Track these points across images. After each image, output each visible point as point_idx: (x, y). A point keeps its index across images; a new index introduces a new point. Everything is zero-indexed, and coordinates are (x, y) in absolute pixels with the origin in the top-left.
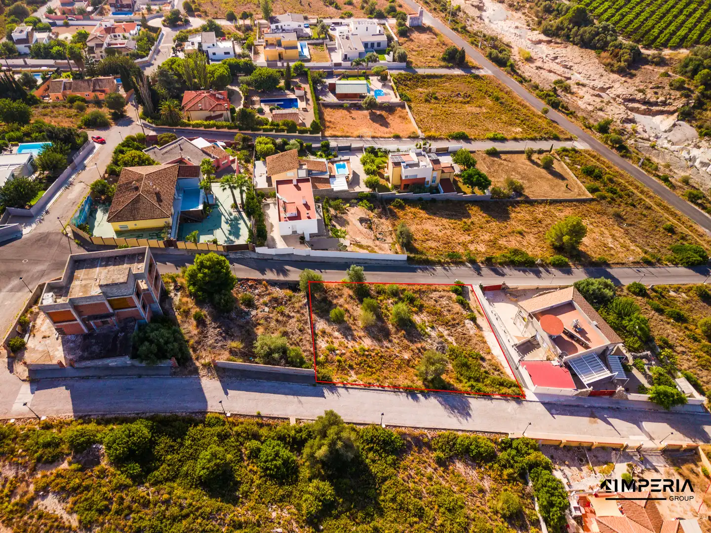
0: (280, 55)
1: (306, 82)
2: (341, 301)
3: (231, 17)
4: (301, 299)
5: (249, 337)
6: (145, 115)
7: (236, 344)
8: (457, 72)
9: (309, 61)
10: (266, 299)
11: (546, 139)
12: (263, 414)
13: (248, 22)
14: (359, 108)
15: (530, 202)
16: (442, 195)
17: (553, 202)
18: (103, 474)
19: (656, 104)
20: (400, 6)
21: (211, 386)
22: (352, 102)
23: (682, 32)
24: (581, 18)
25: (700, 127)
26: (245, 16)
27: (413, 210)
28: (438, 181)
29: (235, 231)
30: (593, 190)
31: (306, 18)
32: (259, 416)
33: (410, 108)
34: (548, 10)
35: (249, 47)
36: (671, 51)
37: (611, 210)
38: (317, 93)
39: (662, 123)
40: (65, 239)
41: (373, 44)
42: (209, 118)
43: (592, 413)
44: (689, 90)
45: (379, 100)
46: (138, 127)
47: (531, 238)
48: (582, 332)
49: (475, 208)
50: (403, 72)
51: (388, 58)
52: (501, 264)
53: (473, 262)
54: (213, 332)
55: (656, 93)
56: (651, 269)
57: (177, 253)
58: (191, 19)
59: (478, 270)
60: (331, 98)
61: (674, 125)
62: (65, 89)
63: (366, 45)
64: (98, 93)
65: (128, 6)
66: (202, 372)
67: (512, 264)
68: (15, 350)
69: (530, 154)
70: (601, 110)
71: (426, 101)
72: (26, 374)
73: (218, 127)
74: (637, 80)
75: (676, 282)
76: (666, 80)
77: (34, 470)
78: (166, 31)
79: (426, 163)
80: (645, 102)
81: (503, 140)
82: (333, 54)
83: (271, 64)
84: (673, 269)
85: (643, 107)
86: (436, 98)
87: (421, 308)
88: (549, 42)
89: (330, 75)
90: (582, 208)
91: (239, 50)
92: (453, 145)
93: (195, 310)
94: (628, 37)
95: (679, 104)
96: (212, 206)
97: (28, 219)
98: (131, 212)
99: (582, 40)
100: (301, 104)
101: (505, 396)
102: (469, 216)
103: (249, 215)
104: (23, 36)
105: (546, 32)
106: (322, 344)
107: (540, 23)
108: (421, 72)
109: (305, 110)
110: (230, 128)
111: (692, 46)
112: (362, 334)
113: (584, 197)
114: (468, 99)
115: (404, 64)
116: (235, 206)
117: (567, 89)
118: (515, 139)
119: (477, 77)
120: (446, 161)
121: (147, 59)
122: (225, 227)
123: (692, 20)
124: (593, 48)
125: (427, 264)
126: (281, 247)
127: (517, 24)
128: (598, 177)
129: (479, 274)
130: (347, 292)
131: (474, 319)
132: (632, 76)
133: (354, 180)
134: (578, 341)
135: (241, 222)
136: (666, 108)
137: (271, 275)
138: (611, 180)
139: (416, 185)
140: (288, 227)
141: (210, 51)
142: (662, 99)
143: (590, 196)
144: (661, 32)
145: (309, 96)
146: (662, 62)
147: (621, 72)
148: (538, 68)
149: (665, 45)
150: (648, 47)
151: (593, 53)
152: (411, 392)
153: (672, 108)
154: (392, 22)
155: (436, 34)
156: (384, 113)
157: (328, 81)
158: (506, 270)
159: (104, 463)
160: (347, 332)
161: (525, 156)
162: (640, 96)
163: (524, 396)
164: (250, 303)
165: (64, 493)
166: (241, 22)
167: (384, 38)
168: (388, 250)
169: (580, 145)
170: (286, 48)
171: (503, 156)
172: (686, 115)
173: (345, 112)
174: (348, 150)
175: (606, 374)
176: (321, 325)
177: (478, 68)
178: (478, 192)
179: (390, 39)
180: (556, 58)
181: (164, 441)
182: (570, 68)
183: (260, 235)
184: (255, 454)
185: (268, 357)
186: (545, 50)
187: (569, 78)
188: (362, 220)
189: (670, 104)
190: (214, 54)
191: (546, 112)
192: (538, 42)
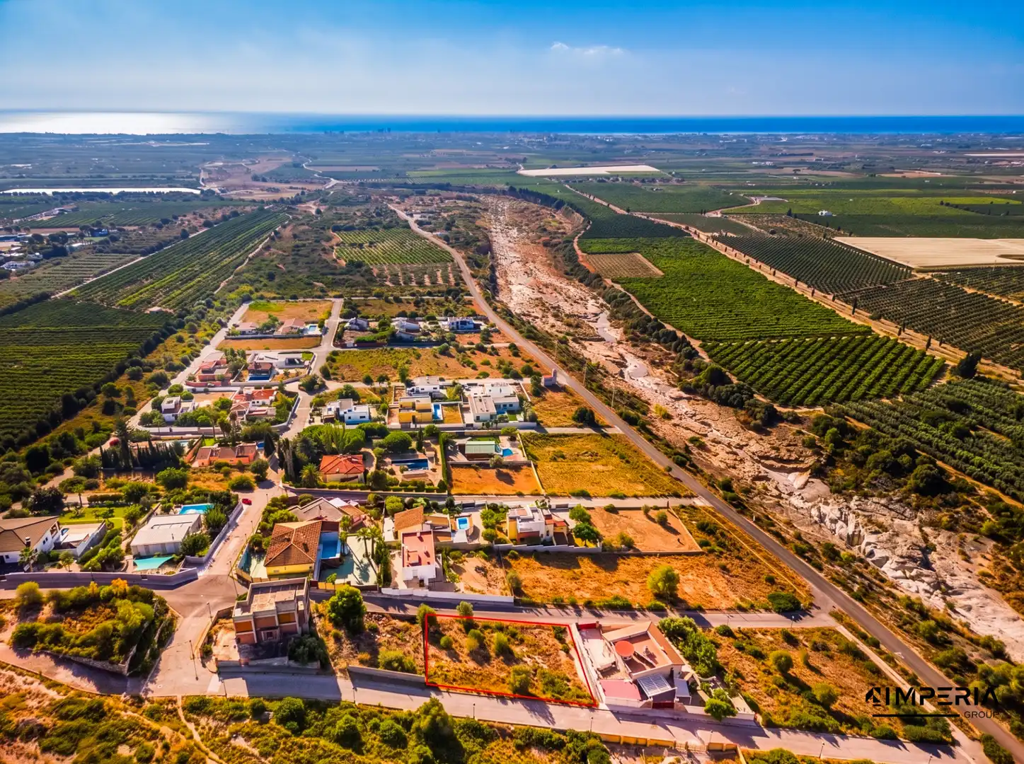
0: (414, 417)
1: (436, 443)
2: (451, 633)
3: (368, 381)
4: (417, 629)
5: (375, 653)
6: (286, 479)
7: (366, 656)
8: (588, 430)
9: (442, 422)
10: (388, 628)
11: (666, 496)
12: (382, 704)
13: (385, 385)
14: (486, 466)
15: (641, 555)
16: (555, 547)
17: (663, 555)
18: (272, 729)
19: (788, 461)
20: (537, 366)
21: (344, 684)
22: (479, 462)
23: (819, 390)
24: (717, 378)
25: (831, 484)
26: (382, 379)
27: (526, 560)
28: (551, 534)
29: (365, 576)
30: (703, 544)
31: (442, 380)
32: (379, 706)
33: (536, 467)
34: (689, 367)
35: (384, 411)
36: (807, 410)
37: (717, 563)
38: (446, 454)
39: (796, 480)
40: (230, 579)
41: (505, 405)
42: (343, 480)
43: (654, 721)
44: (820, 447)
45: (506, 459)
46: (280, 489)
47: (636, 587)
48: (652, 656)
49: (586, 560)
50: (534, 431)
51: (520, 417)
52: (601, 608)
53: (574, 605)
54: (347, 648)
55: (788, 451)
56: (744, 615)
57: (317, 591)
58: (328, 383)
59: (579, 613)
60: (460, 458)
61: (807, 482)
62: (211, 455)
63: (497, 406)
64: (241, 459)
65: (266, 371)
66: (339, 674)
67: (611, 608)
68: (206, 654)
69: (647, 510)
70: (734, 468)
71: (554, 460)
72: (215, 669)
73: (351, 488)
74: (773, 438)
75: (764, 626)
76: (799, 439)
77: (227, 723)
78: (302, 395)
79: (539, 518)
80: (781, 460)
81: (623, 497)
82: (465, 415)
83: (405, 426)
84: (765, 615)
85: (779, 465)
86: (563, 457)
87: (522, 641)
88: (689, 399)
89: (462, 436)
90: (691, 560)
91: (374, 414)
92: (573, 502)
93: (334, 631)
94: (765, 395)
95: (810, 461)
96: (347, 555)
97: (200, 565)
98: (285, 558)
99: (719, 396)
100: (431, 465)
101: (581, 705)
102: (579, 567)
103: (377, 564)
104: (172, 406)
105: (685, 389)
106: (432, 664)
107: (680, 380)
108: (551, 431)
109: (434, 470)
110: (362, 488)
111: (829, 404)
112: (468, 658)
113: (693, 551)
114: (595, 456)
115: (534, 424)
116: (366, 555)
117: (702, 447)
118: (636, 496)
119: (606, 436)
120: (564, 516)
121: (285, 424)
122: (357, 572)
123: (830, 378)
124: (731, 405)
125: (532, 606)
126: (403, 589)
127: (657, 380)
128: (711, 532)
129: (580, 615)
130: (456, 626)
131: (567, 651)
132: (768, 434)
133: (474, 534)
134: (648, 663)
135: (370, 568)
136: (799, 465)
137: (392, 611)
138: (722, 534)
139: (531, 538)
140: (409, 573)
141: (346, 416)
142: (794, 456)
143: (700, 550)
144: (798, 390)
145: (439, 456)
146: (796, 420)
147: (758, 429)
148: (675, 425)
149: (801, 403)
150: (785, 405)
151: (731, 410)
152: (502, 698)
153: (804, 466)
154: (527, 381)
155: (571, 395)
156: (510, 472)
157: (459, 442)
158: (604, 613)
159: (273, 723)
160: (455, 656)
161: (642, 512)
162: (773, 453)
163: (597, 706)
164: (375, 630)
165: (249, 736)
166: (377, 385)
167: (515, 400)
168: (500, 594)
169: (699, 502)
170: (421, 411)
171: (621, 512)
172: (818, 472)
173: (472, 471)
174: (472, 507)
175: (668, 688)
176: (432, 650)
177: (608, 427)
178: (591, 546)
179: (522, 399)
180: (695, 415)
181: (312, 714)
182: (709, 426)
183: (386, 578)
184: (376, 727)
185: (388, 665)
186: (684, 407)
187: (706, 436)
188: (478, 569)
189: (802, 462)
190: (349, 418)
191: (670, 469)
192: (679, 399)
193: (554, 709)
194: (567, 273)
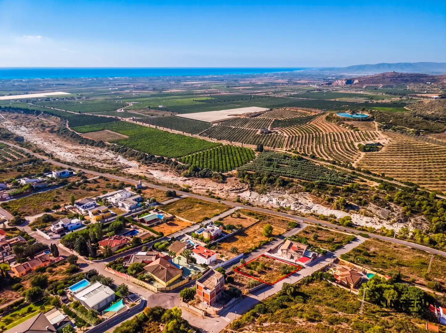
0: (103, 216)
6: (94, 258)
7: (244, 287)
8: (177, 199)
9: (117, 214)
11: (229, 209)
14: (160, 223)
15: (247, 228)
16: (226, 236)
17: (252, 226)
19: (240, 189)
20: (124, 182)
21: (253, 297)
22: (155, 223)
23: (228, 165)
25: (257, 192)
27: (224, 244)
30: (257, 218)
35: (84, 219)
36: (231, 172)
39: (247, 194)
42: (120, 248)
43: (317, 263)
44: (246, 182)
45: (163, 218)
46: (94, 264)
47: (259, 237)
48: (300, 247)
49: (237, 236)
50: (158, 206)
51: (146, 202)
52: (262, 246)
55: (238, 186)
56: (291, 231)
58: (26, 218)
59: (261, 249)
61: (250, 193)
62: (25, 268)
63: (135, 200)
64: (45, 263)
66: (248, 295)
67: (264, 244)
70: (228, 196)
71: (179, 212)
72: (218, 316)
74: (229, 183)
75: (297, 232)
76: (237, 181)
78: (20, 228)
79: (216, 228)
80: (237, 190)
81: (218, 215)
84: (294, 229)
86: (181, 210)
88: (189, 180)
89: (134, 216)
90: (260, 224)
92: (209, 221)
94: (215, 171)
95: (247, 187)
97: (138, 296)
99: (202, 176)
100: (140, 231)
101: (301, 269)
102: (238, 239)
105: (185, 176)
107: (180, 174)
108: (164, 203)
111: (235, 168)
112: (260, 275)
113: (257, 221)
114: (191, 207)
115: (155, 203)
116: (187, 263)
118: (221, 213)
119: (185, 198)
125: (249, 254)
127: (171, 176)
128: (254, 214)
132: (227, 183)
134: (301, 249)
135: (194, 266)
136: (244, 189)
138: (257, 214)
139: (218, 236)
141: (69, 226)
142: (241, 187)
144: (222, 166)
145: (138, 227)
146: (231, 176)
147: (223, 182)
148: (196, 189)
149: (227, 170)
150: (223, 172)
151: (208, 179)
152: (286, 277)
153: (246, 189)
154: (128, 189)
155: (151, 189)
156: (172, 222)
158: (265, 246)
159: (261, 315)
161: (230, 216)
162: (234, 188)
163: (304, 267)
166: (56, 211)
169: (238, 208)
170: (104, 213)
171: (225, 219)
172: (251, 190)
173: (156, 227)
174: (180, 237)
175: (312, 253)
177: (182, 195)
180: (197, 184)
182: (205, 186)
186: (191, 182)
187: (209, 189)
190: (71, 227)
191: (220, 201)
192: (185, 180)
193: (299, 273)
194: (80, 143)
